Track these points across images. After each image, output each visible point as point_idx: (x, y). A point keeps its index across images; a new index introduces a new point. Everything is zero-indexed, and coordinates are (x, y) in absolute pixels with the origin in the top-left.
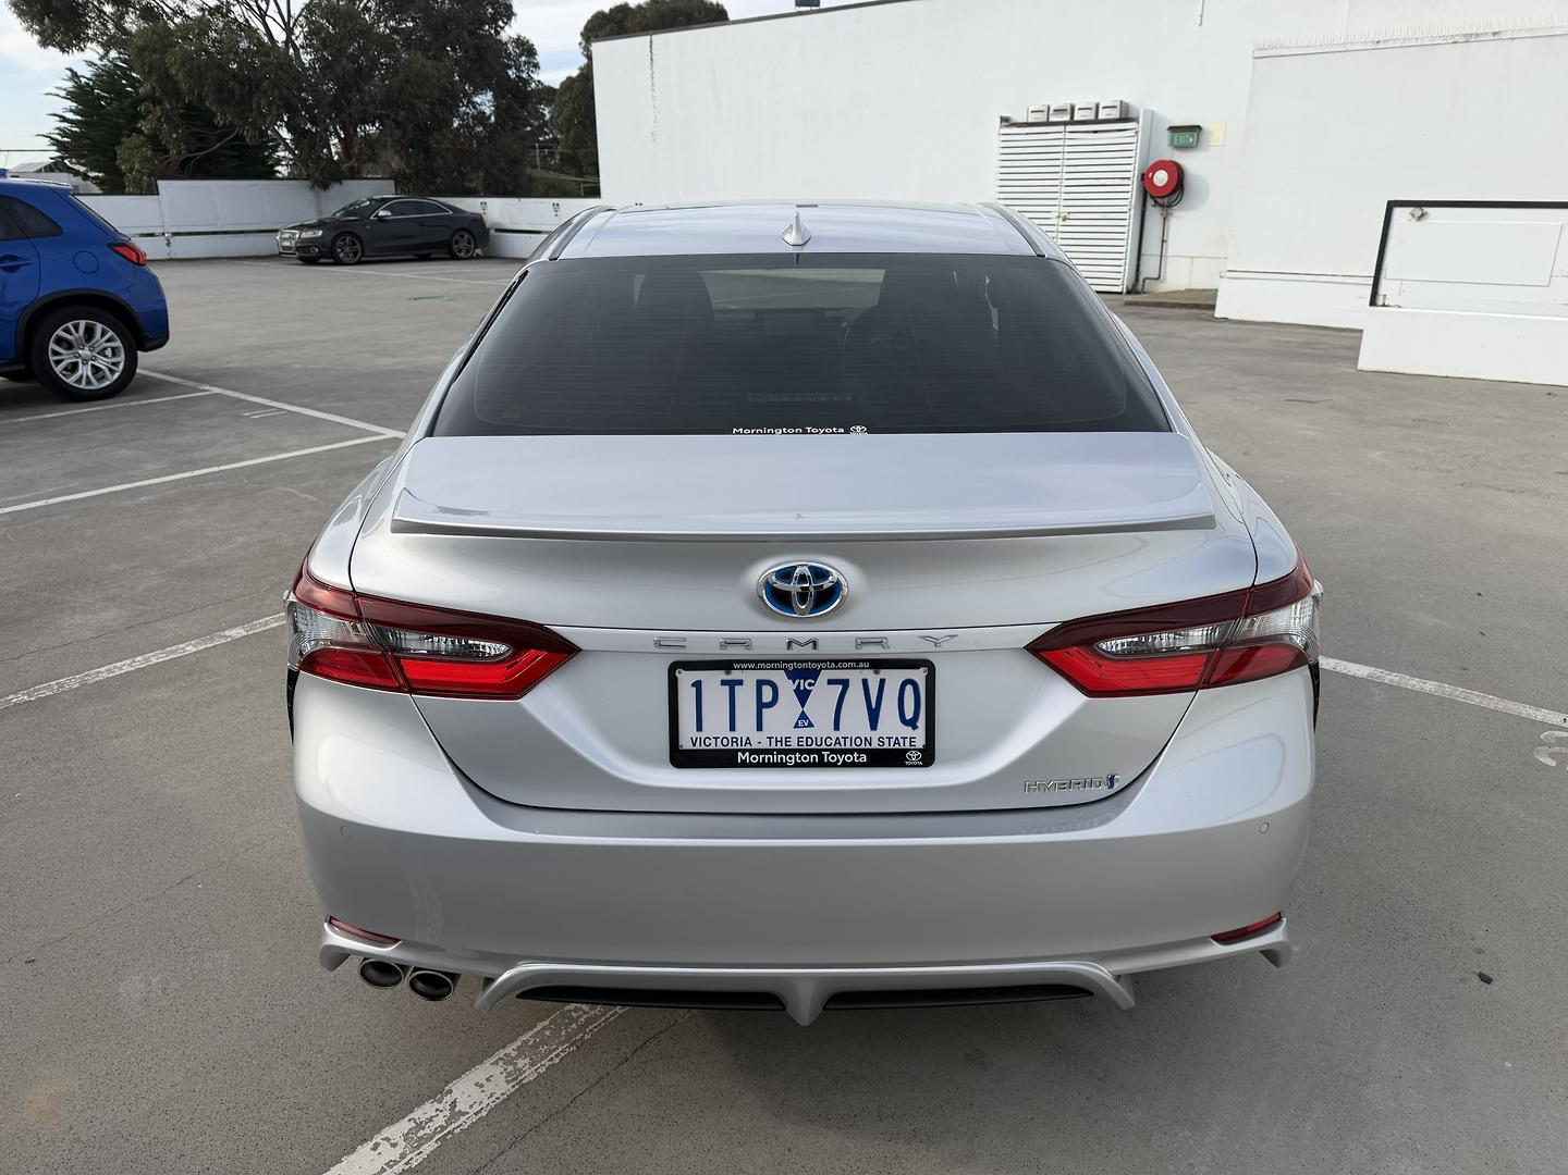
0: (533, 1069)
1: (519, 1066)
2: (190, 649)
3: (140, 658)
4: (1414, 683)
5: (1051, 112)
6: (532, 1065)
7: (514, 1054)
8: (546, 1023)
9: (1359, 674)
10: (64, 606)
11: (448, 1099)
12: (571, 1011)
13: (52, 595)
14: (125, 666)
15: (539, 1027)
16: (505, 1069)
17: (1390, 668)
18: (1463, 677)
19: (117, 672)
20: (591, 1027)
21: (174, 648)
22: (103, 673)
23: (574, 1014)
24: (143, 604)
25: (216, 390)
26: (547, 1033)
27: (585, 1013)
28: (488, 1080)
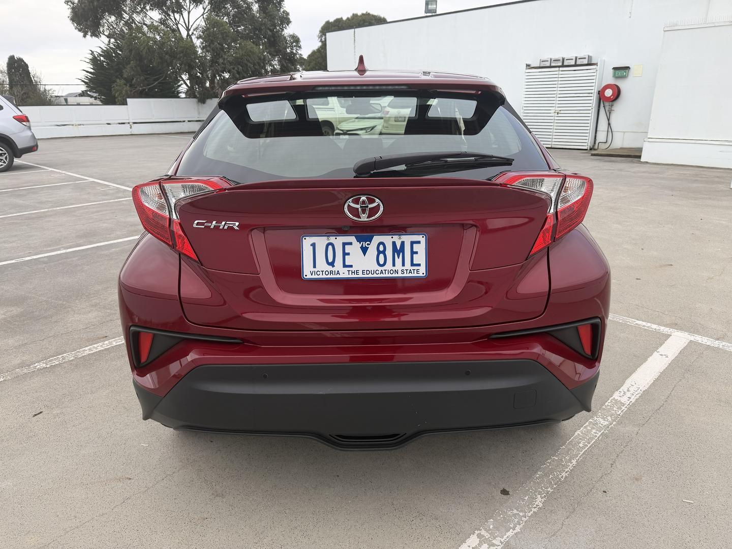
5: (552, 61)
13: (64, 303)
14: (99, 347)
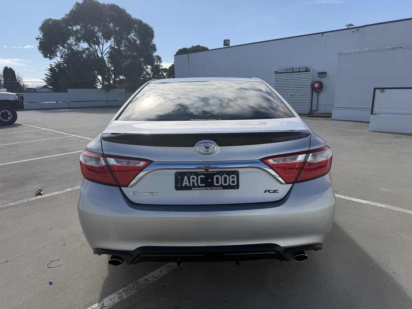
0: (126, 296)
1: (122, 295)
2: (56, 193)
4: (379, 205)
5: (288, 69)
6: (126, 295)
7: (121, 292)
8: (131, 284)
9: (364, 203)
10: (27, 183)
11: (102, 303)
12: (138, 281)
15: (129, 285)
16: (119, 296)
17: (372, 201)
18: (393, 203)
20: (143, 286)
21: (52, 193)
25: (75, 136)
26: (131, 287)
27: (142, 282)
28: (113, 298)
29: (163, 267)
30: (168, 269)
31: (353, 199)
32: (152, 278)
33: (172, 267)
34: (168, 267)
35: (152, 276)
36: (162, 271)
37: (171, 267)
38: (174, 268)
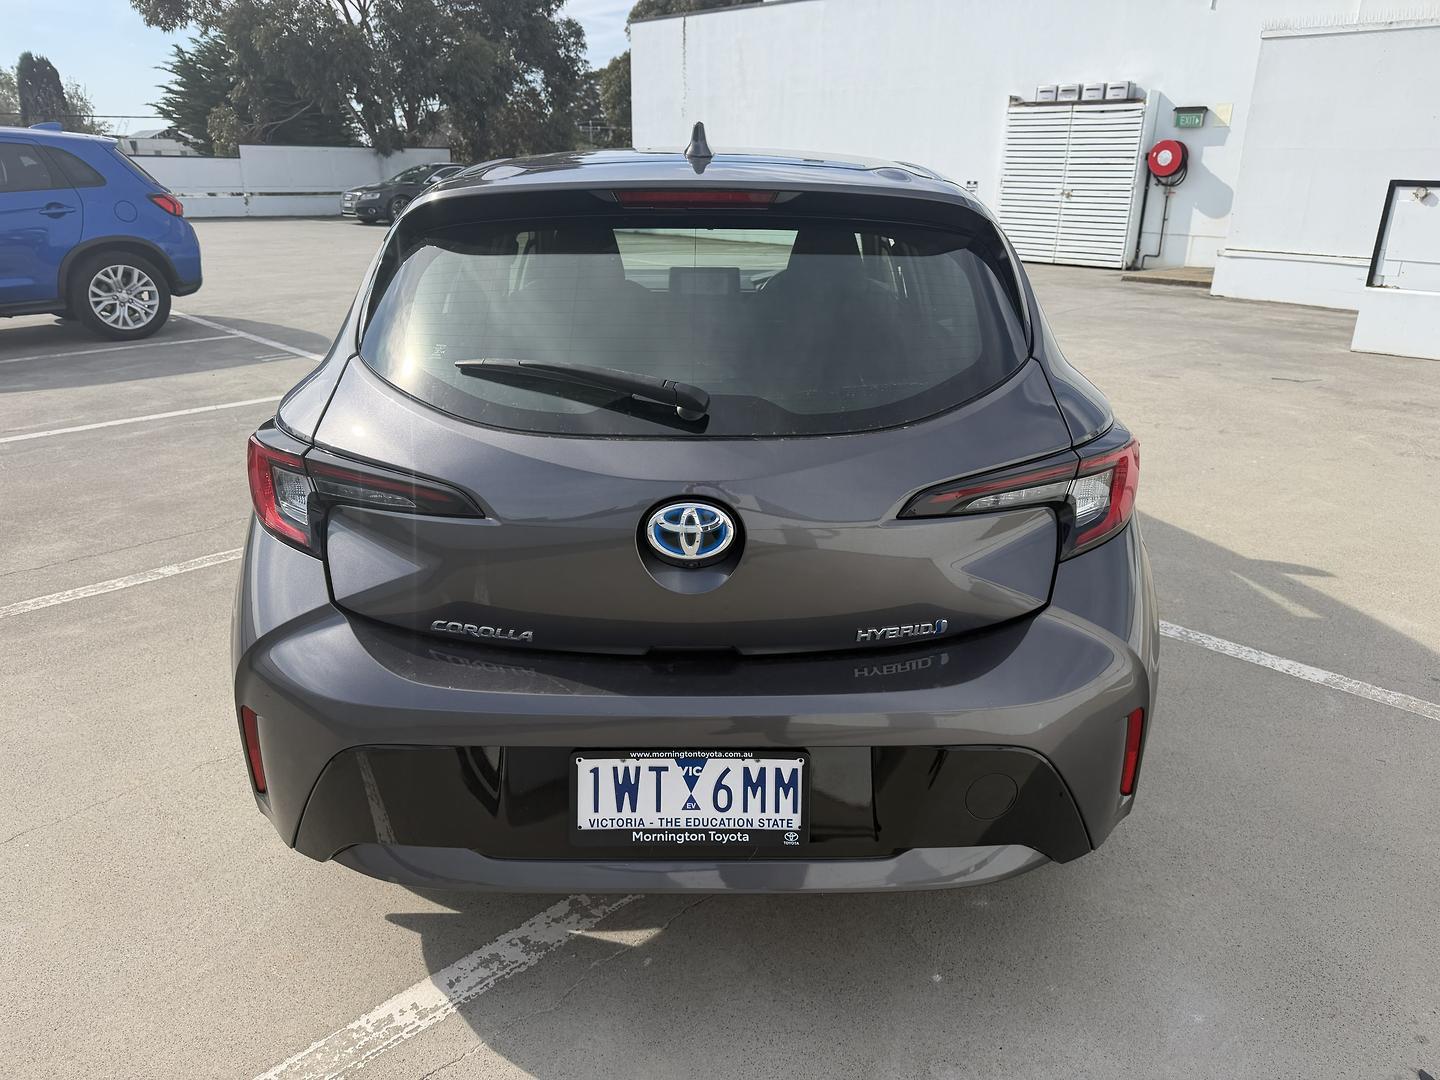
2: (120, 584)
3: (70, 592)
4: (1376, 693)
5: (1060, 90)
9: (1314, 679)
10: (22, 535)
12: (352, 1030)
13: (16, 524)
14: (54, 600)
15: (311, 1049)
17: (1349, 673)
19: (44, 605)
20: (368, 1053)
21: (106, 583)
22: (30, 605)
23: (355, 1035)
24: (95, 536)
25: (242, 334)
26: (319, 1056)
27: (368, 1034)
29: (464, 963)
30: (483, 972)
31: (1269, 660)
32: (411, 1016)
33: (501, 962)
34: (485, 963)
35: (415, 1006)
36: (458, 980)
37: (495, 966)
38: (508, 970)
